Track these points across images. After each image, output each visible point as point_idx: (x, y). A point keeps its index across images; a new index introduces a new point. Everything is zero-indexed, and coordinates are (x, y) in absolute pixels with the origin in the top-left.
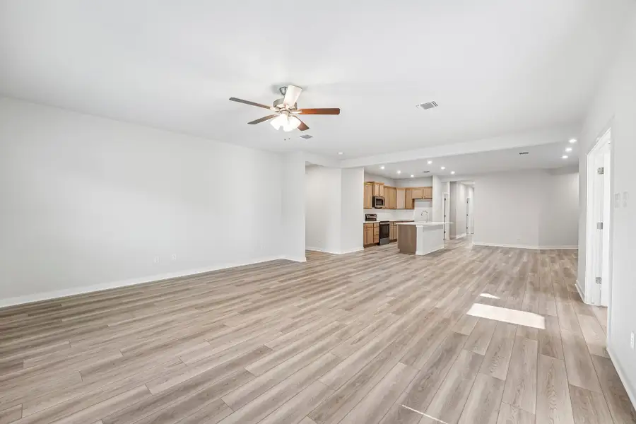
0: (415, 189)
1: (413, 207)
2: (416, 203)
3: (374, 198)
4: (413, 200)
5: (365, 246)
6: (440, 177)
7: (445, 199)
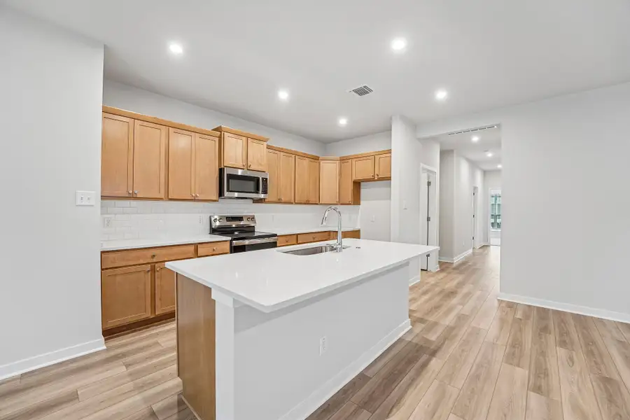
0: (357, 157)
1: (356, 200)
2: (364, 191)
3: (221, 171)
4: (357, 184)
5: (109, 333)
6: (414, 126)
7: (429, 184)
